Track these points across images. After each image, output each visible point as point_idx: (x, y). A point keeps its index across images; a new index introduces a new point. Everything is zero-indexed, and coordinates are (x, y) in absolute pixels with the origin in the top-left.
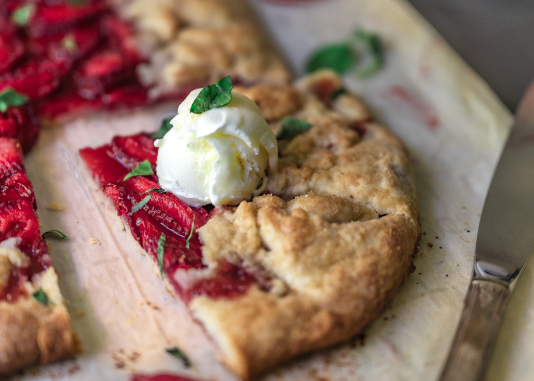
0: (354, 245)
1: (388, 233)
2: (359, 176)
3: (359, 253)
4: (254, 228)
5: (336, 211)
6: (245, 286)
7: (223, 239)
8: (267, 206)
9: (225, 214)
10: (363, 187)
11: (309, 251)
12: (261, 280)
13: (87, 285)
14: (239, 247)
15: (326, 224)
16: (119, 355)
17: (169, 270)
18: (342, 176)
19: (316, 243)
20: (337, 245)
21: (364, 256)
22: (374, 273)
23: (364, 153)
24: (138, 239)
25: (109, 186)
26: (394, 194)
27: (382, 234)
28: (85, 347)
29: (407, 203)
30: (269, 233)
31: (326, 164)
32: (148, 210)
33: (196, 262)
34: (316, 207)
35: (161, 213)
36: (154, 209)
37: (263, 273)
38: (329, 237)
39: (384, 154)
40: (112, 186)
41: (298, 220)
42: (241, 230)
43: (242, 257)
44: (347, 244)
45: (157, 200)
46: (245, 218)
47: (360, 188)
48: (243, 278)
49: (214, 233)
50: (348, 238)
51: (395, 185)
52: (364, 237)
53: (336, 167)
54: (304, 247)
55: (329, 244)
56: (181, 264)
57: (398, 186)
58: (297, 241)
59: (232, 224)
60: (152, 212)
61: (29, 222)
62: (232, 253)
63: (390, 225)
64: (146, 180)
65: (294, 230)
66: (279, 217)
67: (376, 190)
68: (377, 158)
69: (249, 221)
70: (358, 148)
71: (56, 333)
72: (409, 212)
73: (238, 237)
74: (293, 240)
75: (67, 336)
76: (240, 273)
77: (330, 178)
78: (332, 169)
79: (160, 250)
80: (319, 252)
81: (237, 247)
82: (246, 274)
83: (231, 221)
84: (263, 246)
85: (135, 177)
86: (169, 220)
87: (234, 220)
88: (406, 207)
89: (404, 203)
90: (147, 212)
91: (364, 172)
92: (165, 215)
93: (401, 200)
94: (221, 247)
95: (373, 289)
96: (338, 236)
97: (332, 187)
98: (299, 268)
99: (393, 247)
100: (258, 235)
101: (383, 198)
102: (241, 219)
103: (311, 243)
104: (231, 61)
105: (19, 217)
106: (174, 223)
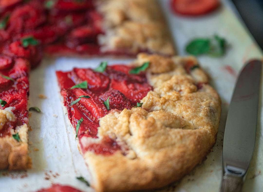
0: (175, 140)
1: (195, 138)
2: (189, 108)
3: (177, 145)
4: (127, 123)
5: (171, 122)
6: (114, 151)
7: (110, 125)
8: (136, 113)
9: (115, 113)
10: (189, 113)
11: (151, 139)
12: (123, 149)
13: (44, 137)
14: (116, 131)
15: (163, 127)
16: (49, 173)
17: (80, 136)
18: (181, 106)
19: (156, 136)
20: (167, 139)
21: (179, 147)
22: (182, 157)
23: (196, 97)
24: (70, 118)
25: (63, 90)
26: (205, 120)
27: (192, 138)
28: (33, 166)
29: (211, 126)
30: (134, 127)
31: (174, 98)
32: (78, 105)
33: (93, 135)
34: (161, 118)
35: (84, 108)
36: (81, 105)
37: (126, 146)
38: (163, 134)
39: (207, 100)
40: (65, 90)
41: (149, 122)
42: (120, 122)
43: (117, 136)
44: (172, 139)
45: (84, 101)
46: (123, 116)
47: (188, 113)
48: (115, 147)
49: (107, 122)
50: (173, 136)
51: (207, 116)
52: (182, 138)
53: (179, 101)
54: (149, 137)
55: (162, 137)
56: (86, 134)
57: (209, 117)
58: (146, 133)
59: (117, 119)
60: (80, 106)
61: (22, 101)
62: (112, 133)
63: (198, 134)
64: (82, 91)
65: (146, 127)
66: (140, 119)
67: (196, 116)
68: (202, 101)
69: (125, 119)
70: (194, 94)
71: (19, 156)
72: (211, 131)
73: (118, 126)
74: (144, 132)
75: (24, 159)
76: (115, 144)
77: (174, 106)
78: (176, 102)
79: (78, 126)
80: (156, 141)
81: (115, 130)
82: (117, 145)
83: (117, 117)
84: (129, 133)
85: (77, 88)
86: (87, 111)
87: (118, 117)
88: (209, 128)
89: (209, 125)
90: (77, 106)
91: (193, 106)
92: (85, 109)
93: (208, 124)
94: (108, 130)
95: (180, 165)
96: (168, 135)
97: (174, 110)
98: (144, 147)
99: (196, 145)
100: (128, 127)
101: (199, 121)
102: (122, 117)
103: (153, 135)
104: (145, 40)
105: (18, 97)
106: (89, 113)
